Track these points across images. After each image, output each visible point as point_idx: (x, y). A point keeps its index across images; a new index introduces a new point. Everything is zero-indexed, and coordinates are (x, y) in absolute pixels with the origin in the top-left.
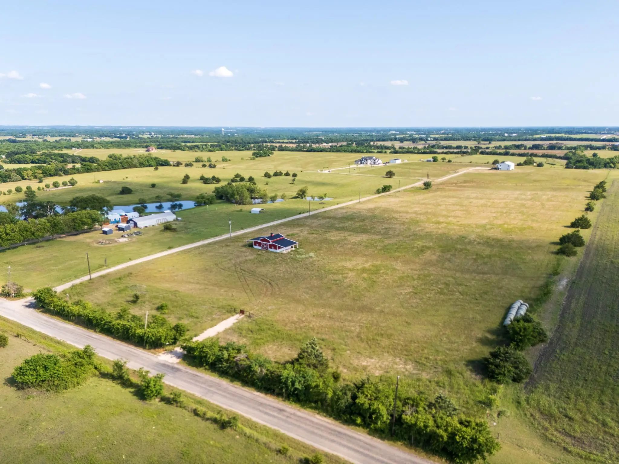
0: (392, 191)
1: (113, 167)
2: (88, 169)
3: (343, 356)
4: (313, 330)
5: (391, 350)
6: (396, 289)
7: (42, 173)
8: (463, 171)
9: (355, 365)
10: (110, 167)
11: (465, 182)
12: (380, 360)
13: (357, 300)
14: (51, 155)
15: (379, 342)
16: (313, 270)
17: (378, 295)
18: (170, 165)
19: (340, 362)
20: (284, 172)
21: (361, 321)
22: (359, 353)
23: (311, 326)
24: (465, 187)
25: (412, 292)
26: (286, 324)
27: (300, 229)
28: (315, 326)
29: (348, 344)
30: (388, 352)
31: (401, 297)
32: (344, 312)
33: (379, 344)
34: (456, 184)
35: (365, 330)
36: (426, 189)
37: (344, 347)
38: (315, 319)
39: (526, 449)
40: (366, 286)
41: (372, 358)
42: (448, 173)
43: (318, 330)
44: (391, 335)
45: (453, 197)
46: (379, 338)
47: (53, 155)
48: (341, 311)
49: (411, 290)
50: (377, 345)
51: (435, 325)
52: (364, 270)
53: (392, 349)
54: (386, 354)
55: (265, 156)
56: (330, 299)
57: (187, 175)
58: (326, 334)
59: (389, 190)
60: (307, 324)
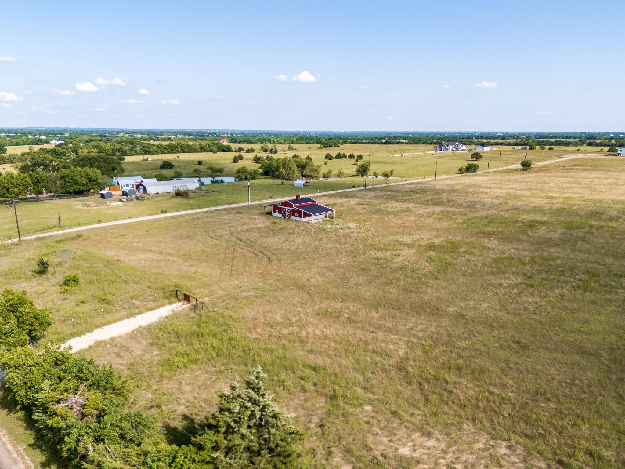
0: (478, 172)
3: (352, 419)
4: (303, 342)
5: (481, 415)
8: (569, 157)
9: (377, 453)
12: (449, 446)
15: (450, 387)
18: (232, 151)
19: (340, 438)
20: (348, 154)
21: (414, 332)
22: (394, 413)
23: (304, 333)
28: (310, 336)
29: (372, 386)
30: (474, 420)
32: (380, 311)
33: (450, 392)
35: (420, 353)
36: (524, 170)
37: (360, 391)
38: (316, 322)
41: (429, 435)
42: (551, 158)
43: (314, 343)
44: (482, 371)
46: (451, 378)
48: (376, 308)
50: (446, 394)
53: (485, 411)
54: (468, 426)
55: (335, 146)
57: (240, 155)
58: (329, 356)
59: (475, 170)
60: (296, 329)
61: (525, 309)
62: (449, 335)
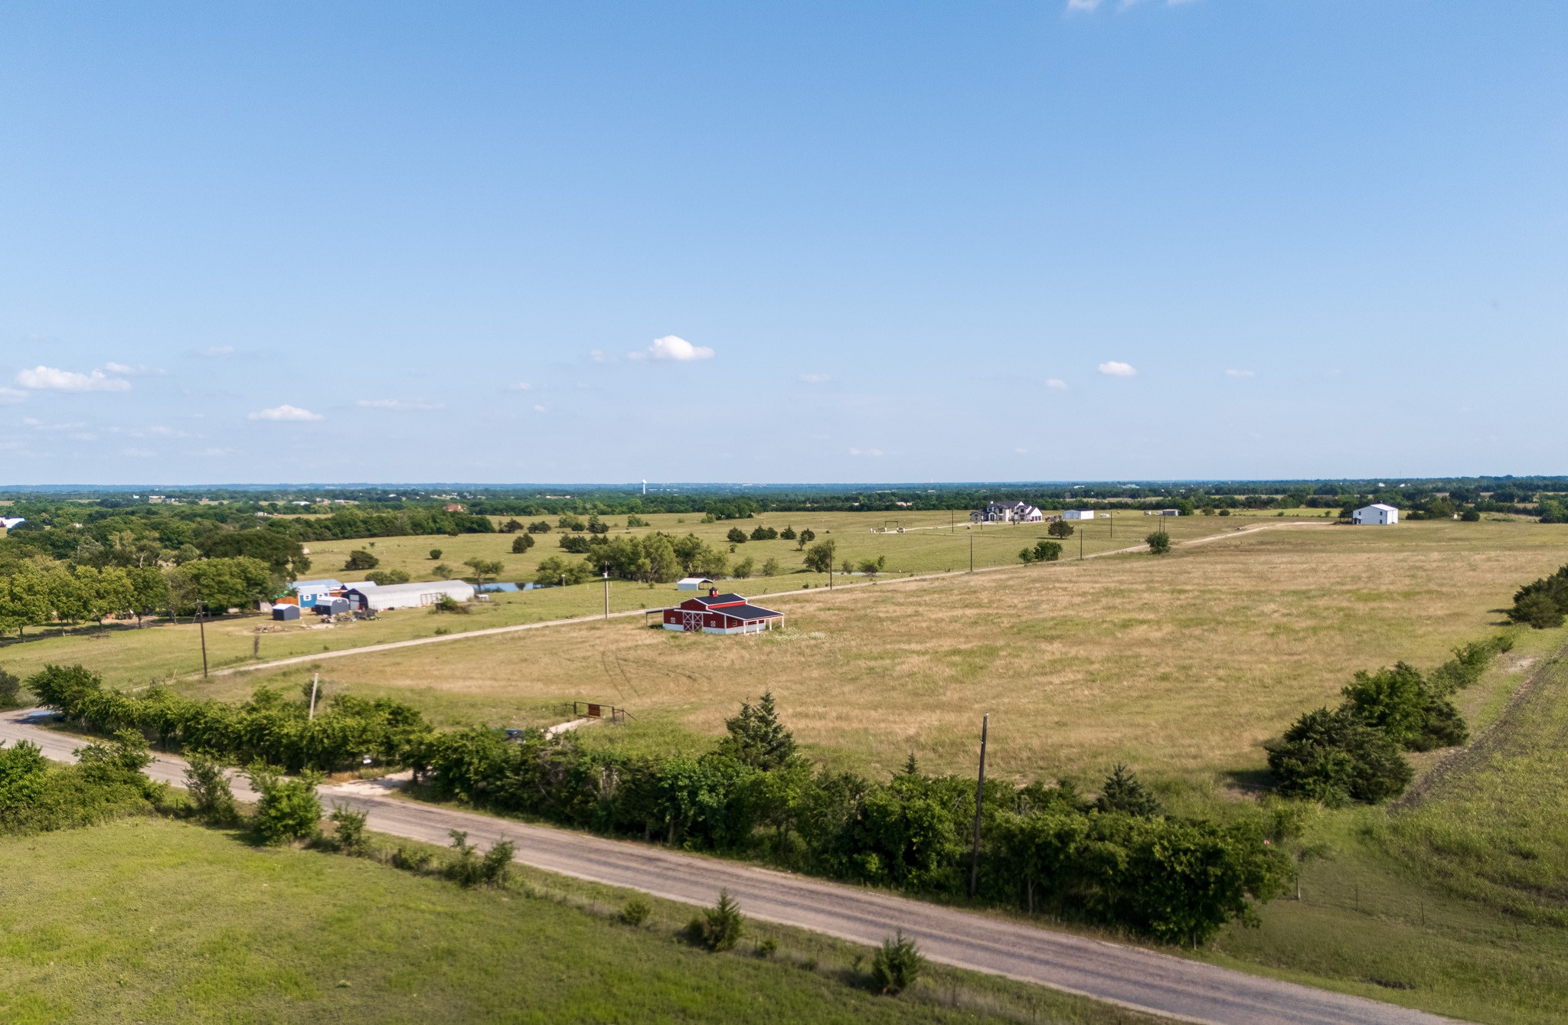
0: (1063, 560)
1: (343, 532)
10: (337, 530)
16: (814, 656)
18: (493, 531)
20: (780, 530)
26: (713, 728)
27: (799, 605)
29: (879, 753)
31: (1050, 688)
32: (882, 711)
35: (934, 732)
40: (954, 674)
48: (875, 710)
49: (1079, 678)
52: (956, 653)
55: (741, 517)
56: (848, 696)
59: (1054, 557)
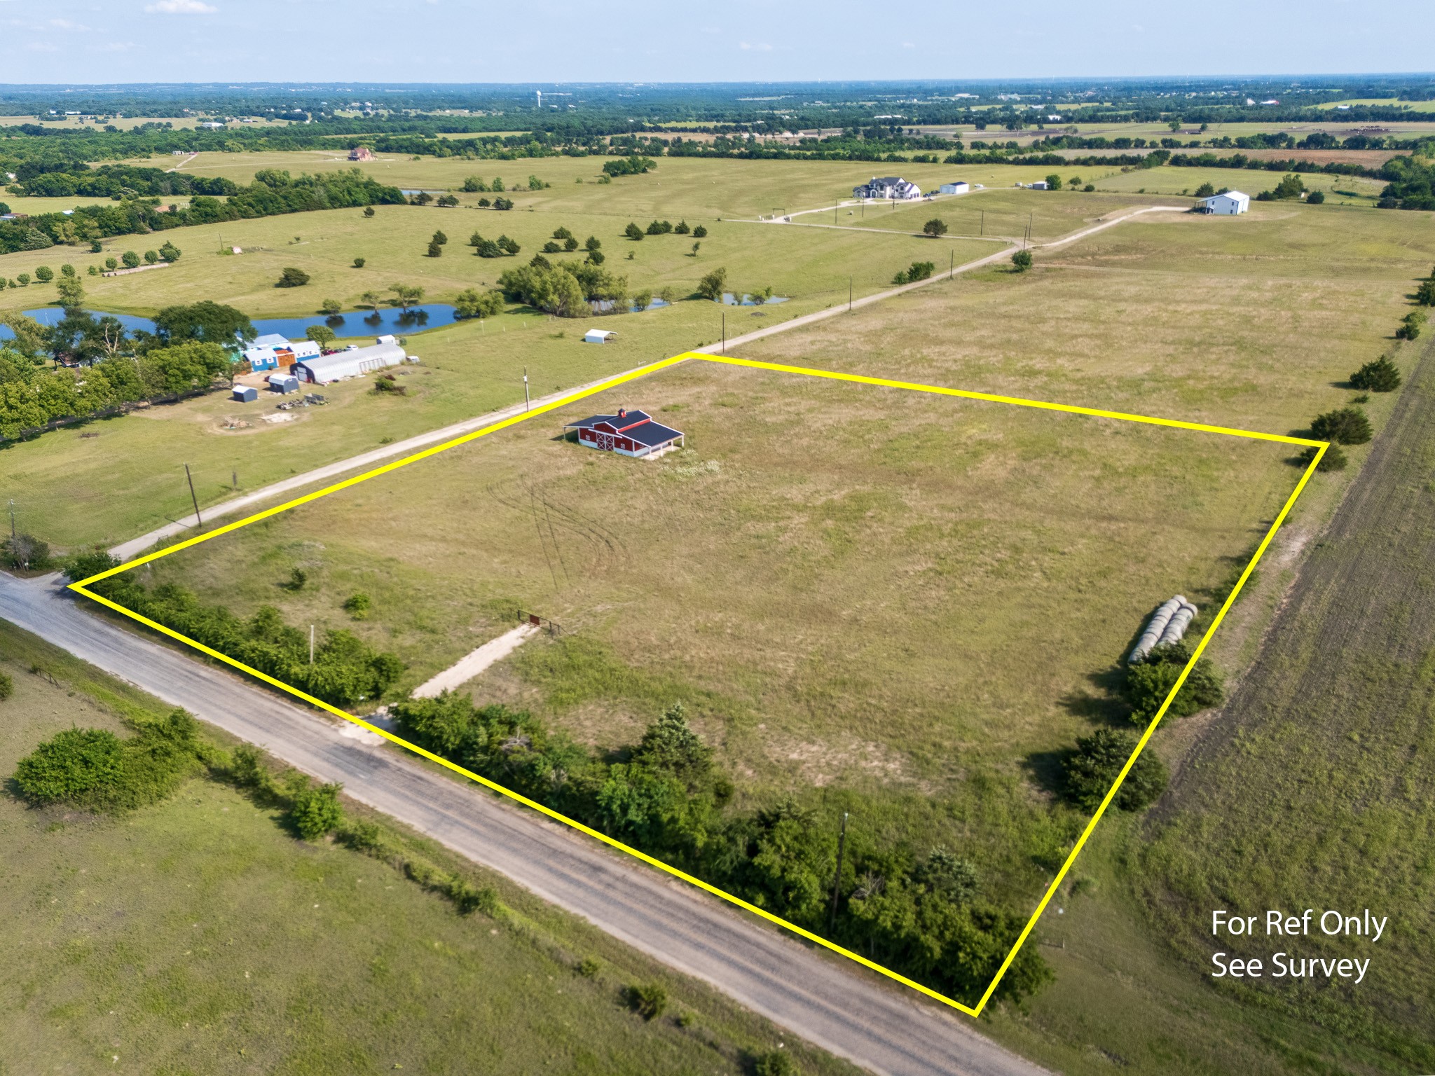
0: (935, 278)
1: (265, 209)
2: (207, 214)
3: (749, 736)
4: (690, 668)
5: (857, 723)
6: (895, 562)
7: (100, 227)
8: (1117, 218)
9: (772, 759)
10: (260, 208)
11: (1118, 249)
12: (829, 749)
13: (801, 590)
14: (122, 173)
15: (834, 702)
16: (711, 509)
17: (851, 578)
18: (405, 203)
19: (741, 752)
20: (675, 223)
21: (803, 646)
22: (785, 728)
23: (687, 658)
24: (1114, 264)
25: (931, 570)
26: (632, 653)
27: (696, 390)
28: (696, 660)
29: (765, 707)
30: (851, 728)
31: (907, 582)
32: (767, 621)
33: (834, 706)
34: (1093, 255)
35: (808, 670)
36: (1016, 271)
37: (753, 712)
38: (697, 641)
39: (1119, 973)
40: (826, 553)
41: (813, 743)
42: (1079, 223)
43: (701, 668)
44: (865, 684)
45: (1081, 295)
46: (836, 693)
47: (126, 174)
48: (761, 617)
49: (930, 565)
50: (830, 708)
51: (971, 658)
52: (830, 510)
53: (861, 719)
54: (846, 733)
55: (636, 172)
56: (739, 587)
57: (439, 233)
58: (719, 681)
59: (927, 275)
60: (679, 653)
61: (926, 608)
62: (840, 647)
